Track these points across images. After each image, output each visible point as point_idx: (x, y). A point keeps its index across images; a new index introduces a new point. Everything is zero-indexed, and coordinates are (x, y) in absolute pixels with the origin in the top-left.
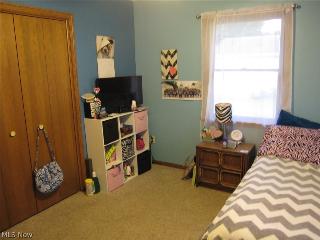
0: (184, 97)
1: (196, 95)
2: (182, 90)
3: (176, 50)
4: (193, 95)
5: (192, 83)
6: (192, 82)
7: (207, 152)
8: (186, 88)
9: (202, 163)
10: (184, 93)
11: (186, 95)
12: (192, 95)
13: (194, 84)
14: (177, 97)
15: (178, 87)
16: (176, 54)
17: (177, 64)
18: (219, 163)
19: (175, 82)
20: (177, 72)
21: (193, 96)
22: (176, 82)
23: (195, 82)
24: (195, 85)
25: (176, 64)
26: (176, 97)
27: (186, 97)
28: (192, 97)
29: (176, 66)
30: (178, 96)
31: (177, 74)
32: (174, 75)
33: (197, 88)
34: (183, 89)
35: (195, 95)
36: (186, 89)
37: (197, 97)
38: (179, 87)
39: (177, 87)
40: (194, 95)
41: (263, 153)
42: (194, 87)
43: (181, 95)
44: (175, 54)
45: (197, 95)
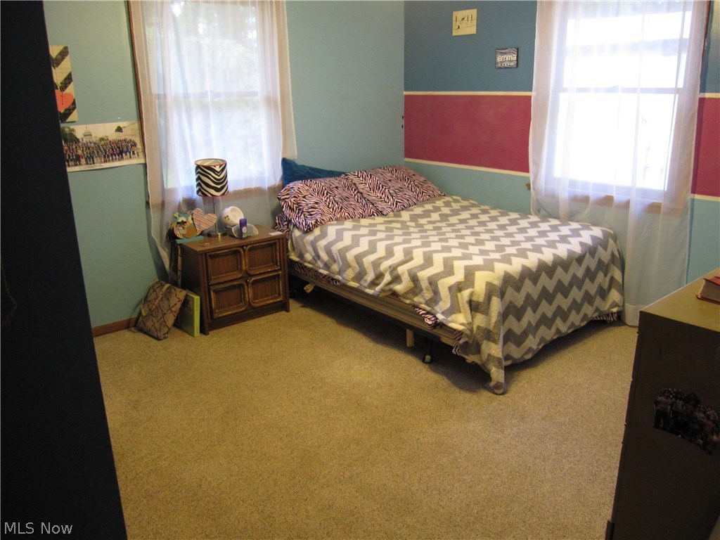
0: (101, 162)
1: (128, 154)
2: (93, 145)
3: (66, 48)
4: (122, 155)
5: (116, 128)
6: (115, 125)
7: (218, 256)
8: (102, 139)
9: (212, 282)
10: (98, 152)
11: (105, 157)
12: (119, 156)
13: (119, 129)
14: (80, 164)
15: (78, 139)
16: (67, 59)
17: (72, 84)
18: (244, 268)
19: (69, 128)
20: (74, 103)
21: (122, 158)
22: (71, 127)
23: (122, 124)
24: (123, 130)
25: (70, 83)
26: (76, 165)
27: (105, 161)
28: (119, 160)
29: (70, 89)
30: (83, 161)
31: (74, 108)
32: (66, 110)
33: (128, 138)
34: (95, 143)
35: (126, 153)
36: (103, 142)
37: (130, 157)
38: (81, 140)
39: (77, 141)
40: (124, 155)
41: (321, 223)
42: (121, 136)
43: (90, 159)
44: (63, 59)
45: (130, 153)
